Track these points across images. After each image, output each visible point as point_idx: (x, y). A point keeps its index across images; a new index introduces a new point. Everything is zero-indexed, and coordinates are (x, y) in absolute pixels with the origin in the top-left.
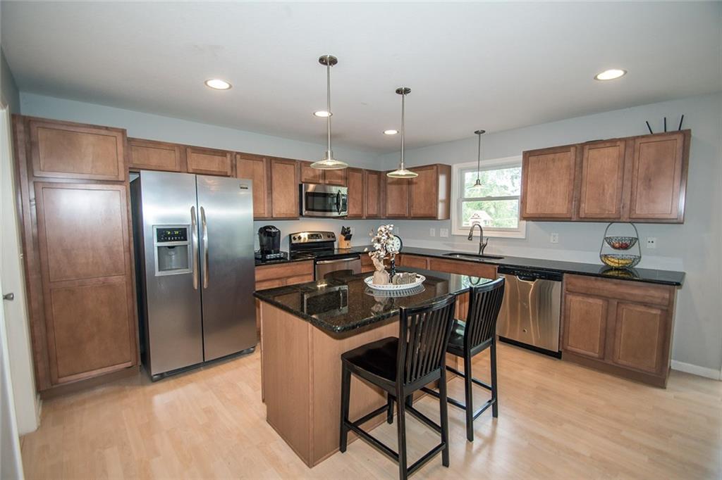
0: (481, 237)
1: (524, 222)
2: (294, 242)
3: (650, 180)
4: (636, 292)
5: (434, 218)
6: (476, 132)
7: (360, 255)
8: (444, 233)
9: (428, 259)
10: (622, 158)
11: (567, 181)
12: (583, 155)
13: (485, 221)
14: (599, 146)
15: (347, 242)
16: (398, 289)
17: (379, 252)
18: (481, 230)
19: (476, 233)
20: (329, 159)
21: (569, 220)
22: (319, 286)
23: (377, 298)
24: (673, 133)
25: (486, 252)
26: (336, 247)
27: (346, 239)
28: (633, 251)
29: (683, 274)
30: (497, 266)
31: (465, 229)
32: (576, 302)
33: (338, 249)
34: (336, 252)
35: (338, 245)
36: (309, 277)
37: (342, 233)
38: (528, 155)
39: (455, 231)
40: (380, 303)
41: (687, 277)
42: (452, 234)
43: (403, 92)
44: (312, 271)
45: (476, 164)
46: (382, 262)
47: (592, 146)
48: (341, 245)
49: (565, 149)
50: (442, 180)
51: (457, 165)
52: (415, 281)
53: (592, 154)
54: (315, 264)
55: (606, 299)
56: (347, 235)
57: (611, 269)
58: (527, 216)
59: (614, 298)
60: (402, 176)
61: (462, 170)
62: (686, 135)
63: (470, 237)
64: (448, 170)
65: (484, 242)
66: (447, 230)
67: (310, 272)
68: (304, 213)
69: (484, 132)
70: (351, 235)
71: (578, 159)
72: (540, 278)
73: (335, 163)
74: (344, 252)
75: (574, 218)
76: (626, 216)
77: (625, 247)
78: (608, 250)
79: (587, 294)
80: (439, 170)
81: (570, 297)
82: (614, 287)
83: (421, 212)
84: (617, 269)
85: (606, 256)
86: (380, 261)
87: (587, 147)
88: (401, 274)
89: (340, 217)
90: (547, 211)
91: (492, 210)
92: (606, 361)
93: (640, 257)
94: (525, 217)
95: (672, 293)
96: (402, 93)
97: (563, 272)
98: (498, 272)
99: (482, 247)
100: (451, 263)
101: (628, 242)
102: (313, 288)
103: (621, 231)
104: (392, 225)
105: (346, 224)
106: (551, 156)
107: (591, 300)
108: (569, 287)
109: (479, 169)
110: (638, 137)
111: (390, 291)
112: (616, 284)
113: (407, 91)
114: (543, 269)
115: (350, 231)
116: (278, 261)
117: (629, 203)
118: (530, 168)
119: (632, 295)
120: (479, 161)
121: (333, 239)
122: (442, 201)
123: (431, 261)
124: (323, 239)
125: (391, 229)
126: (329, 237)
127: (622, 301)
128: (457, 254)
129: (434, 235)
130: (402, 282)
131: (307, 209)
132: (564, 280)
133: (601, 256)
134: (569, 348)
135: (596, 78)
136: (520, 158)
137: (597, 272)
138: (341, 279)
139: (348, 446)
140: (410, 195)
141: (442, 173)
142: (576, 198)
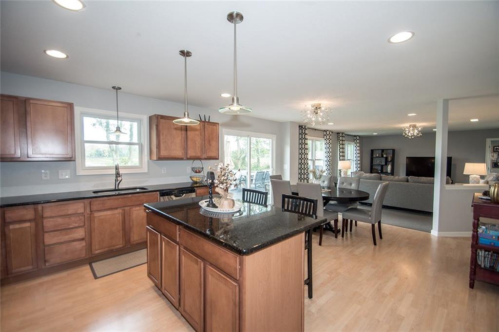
3: (210, 142)
11: (180, 137)
25: (121, 187)
39: (80, 172)
42: (77, 174)
45: (115, 113)
62: (218, 124)
69: (120, 89)
72: (186, 193)
75: (185, 158)
90: (172, 154)
98: (161, 196)
101: (200, 169)
109: (118, 118)
118: (161, 126)
120: (118, 111)
132: (196, 191)
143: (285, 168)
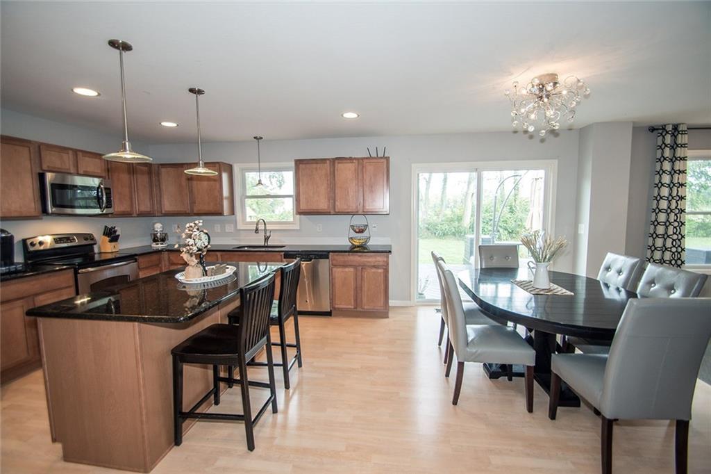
0: (265, 230)
1: (298, 216)
2: (32, 249)
3: (372, 187)
4: (370, 260)
5: (221, 214)
6: (255, 138)
7: (137, 257)
8: (229, 228)
9: (219, 254)
10: (356, 171)
11: (326, 185)
12: (334, 167)
13: (251, 217)
14: (344, 161)
15: (113, 244)
16: (212, 280)
17: (191, 247)
18: (265, 224)
19: (261, 227)
20: (128, 152)
21: (328, 213)
22: (78, 302)
23: (191, 292)
24: (381, 158)
25: (270, 243)
26: (96, 250)
27: (111, 241)
28: (366, 234)
29: (391, 246)
30: (283, 253)
31: (251, 223)
32: (338, 272)
33: (100, 253)
34: (97, 258)
35: (99, 248)
36: (68, 290)
37: (105, 234)
38: (299, 163)
39: (240, 226)
40: (196, 297)
41: (393, 247)
42: (238, 228)
44: (72, 282)
45: (256, 165)
46: (194, 256)
47: (340, 161)
48: (105, 247)
49: (323, 161)
50: (225, 176)
51: (238, 164)
52: (225, 272)
53: (339, 166)
54: (76, 273)
55: (355, 267)
56: (112, 235)
57: (356, 247)
58: (301, 211)
59: (360, 266)
60: (200, 173)
61: (242, 170)
62: (388, 159)
63: (257, 230)
64: (229, 169)
65: (268, 234)
66: (233, 225)
67: (71, 285)
68: (50, 209)
69: (262, 138)
70: (119, 236)
71: (332, 170)
72: (315, 258)
73: (133, 156)
74: (110, 256)
75: (332, 212)
76: (361, 211)
77: (361, 231)
78: (353, 234)
79: (345, 266)
80: (222, 169)
81: (334, 269)
82: (359, 258)
83: (206, 208)
84: (358, 247)
85: (351, 238)
86: (192, 256)
87: (336, 161)
88: (214, 267)
89: (104, 214)
90: (314, 207)
91: (255, 206)
92: (359, 309)
93: (370, 237)
94: (300, 212)
95: (388, 257)
96: (195, 93)
97: (329, 252)
98: (285, 258)
99: (267, 239)
100: (243, 255)
101: (363, 228)
102: (70, 306)
103: (359, 221)
104: (201, 221)
105: (110, 223)
106: (314, 166)
107: (347, 270)
108: (334, 262)
109: (259, 170)
110: (364, 158)
111: (204, 283)
112: (360, 256)
113: (200, 92)
114: (316, 251)
115: (115, 232)
116: (14, 275)
117: (362, 201)
118: (300, 173)
119: (369, 262)
120: (259, 162)
121: (92, 242)
122: (226, 198)
123: (221, 256)
124: (77, 242)
125: (201, 224)
126: (86, 239)
127: (364, 267)
128: (244, 247)
129: (219, 231)
130: (215, 273)
131: (54, 205)
132: (330, 258)
133: (349, 239)
134: (336, 306)
135: (342, 115)
136: (293, 164)
137: (348, 249)
138: (109, 288)
139: (183, 438)
140: (191, 191)
141: (225, 171)
142: (333, 198)
143: (579, 232)
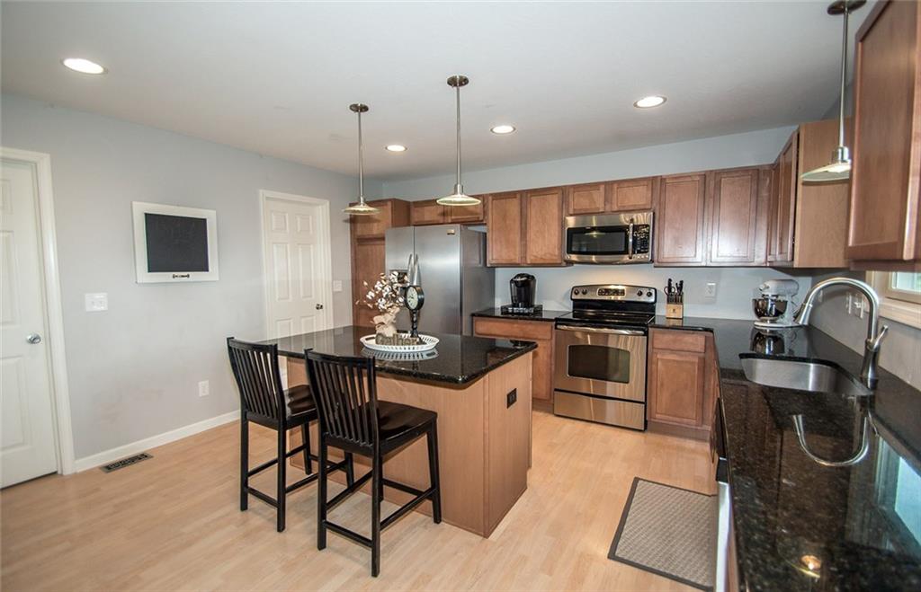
43: (458, 82)
54: (555, 327)
68: (565, 256)
113: (464, 81)
124: (624, 296)
131: (569, 252)
